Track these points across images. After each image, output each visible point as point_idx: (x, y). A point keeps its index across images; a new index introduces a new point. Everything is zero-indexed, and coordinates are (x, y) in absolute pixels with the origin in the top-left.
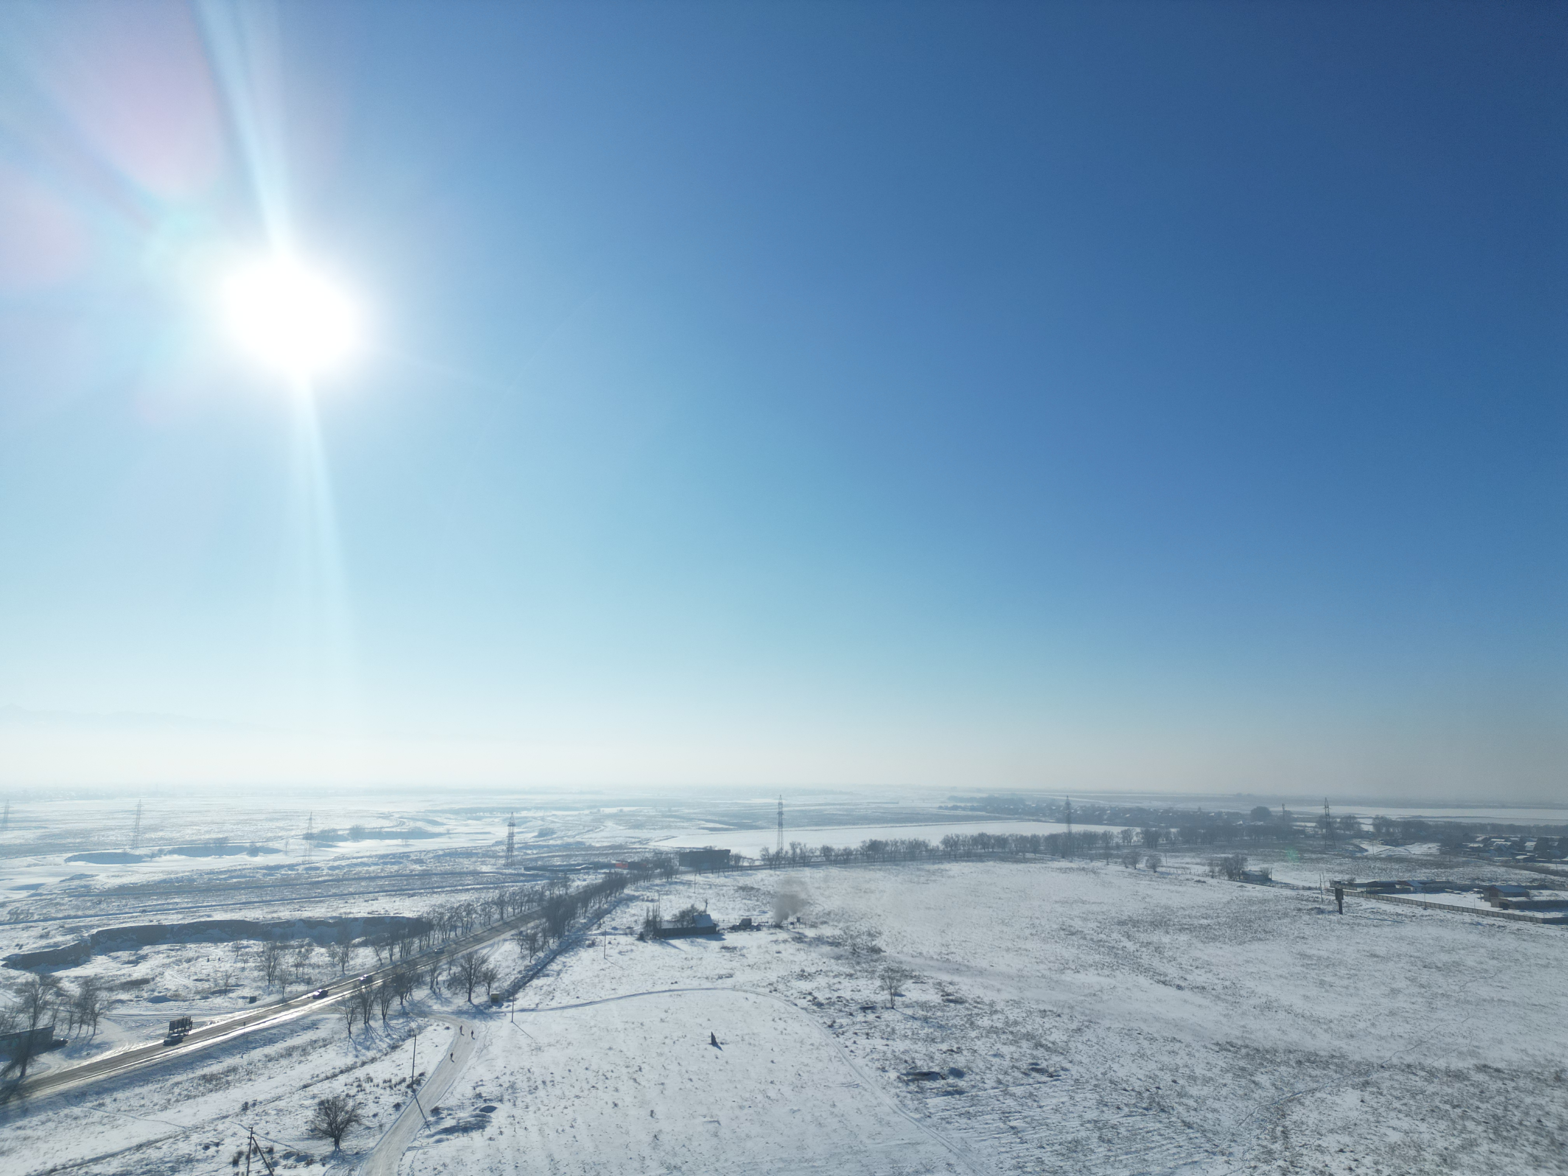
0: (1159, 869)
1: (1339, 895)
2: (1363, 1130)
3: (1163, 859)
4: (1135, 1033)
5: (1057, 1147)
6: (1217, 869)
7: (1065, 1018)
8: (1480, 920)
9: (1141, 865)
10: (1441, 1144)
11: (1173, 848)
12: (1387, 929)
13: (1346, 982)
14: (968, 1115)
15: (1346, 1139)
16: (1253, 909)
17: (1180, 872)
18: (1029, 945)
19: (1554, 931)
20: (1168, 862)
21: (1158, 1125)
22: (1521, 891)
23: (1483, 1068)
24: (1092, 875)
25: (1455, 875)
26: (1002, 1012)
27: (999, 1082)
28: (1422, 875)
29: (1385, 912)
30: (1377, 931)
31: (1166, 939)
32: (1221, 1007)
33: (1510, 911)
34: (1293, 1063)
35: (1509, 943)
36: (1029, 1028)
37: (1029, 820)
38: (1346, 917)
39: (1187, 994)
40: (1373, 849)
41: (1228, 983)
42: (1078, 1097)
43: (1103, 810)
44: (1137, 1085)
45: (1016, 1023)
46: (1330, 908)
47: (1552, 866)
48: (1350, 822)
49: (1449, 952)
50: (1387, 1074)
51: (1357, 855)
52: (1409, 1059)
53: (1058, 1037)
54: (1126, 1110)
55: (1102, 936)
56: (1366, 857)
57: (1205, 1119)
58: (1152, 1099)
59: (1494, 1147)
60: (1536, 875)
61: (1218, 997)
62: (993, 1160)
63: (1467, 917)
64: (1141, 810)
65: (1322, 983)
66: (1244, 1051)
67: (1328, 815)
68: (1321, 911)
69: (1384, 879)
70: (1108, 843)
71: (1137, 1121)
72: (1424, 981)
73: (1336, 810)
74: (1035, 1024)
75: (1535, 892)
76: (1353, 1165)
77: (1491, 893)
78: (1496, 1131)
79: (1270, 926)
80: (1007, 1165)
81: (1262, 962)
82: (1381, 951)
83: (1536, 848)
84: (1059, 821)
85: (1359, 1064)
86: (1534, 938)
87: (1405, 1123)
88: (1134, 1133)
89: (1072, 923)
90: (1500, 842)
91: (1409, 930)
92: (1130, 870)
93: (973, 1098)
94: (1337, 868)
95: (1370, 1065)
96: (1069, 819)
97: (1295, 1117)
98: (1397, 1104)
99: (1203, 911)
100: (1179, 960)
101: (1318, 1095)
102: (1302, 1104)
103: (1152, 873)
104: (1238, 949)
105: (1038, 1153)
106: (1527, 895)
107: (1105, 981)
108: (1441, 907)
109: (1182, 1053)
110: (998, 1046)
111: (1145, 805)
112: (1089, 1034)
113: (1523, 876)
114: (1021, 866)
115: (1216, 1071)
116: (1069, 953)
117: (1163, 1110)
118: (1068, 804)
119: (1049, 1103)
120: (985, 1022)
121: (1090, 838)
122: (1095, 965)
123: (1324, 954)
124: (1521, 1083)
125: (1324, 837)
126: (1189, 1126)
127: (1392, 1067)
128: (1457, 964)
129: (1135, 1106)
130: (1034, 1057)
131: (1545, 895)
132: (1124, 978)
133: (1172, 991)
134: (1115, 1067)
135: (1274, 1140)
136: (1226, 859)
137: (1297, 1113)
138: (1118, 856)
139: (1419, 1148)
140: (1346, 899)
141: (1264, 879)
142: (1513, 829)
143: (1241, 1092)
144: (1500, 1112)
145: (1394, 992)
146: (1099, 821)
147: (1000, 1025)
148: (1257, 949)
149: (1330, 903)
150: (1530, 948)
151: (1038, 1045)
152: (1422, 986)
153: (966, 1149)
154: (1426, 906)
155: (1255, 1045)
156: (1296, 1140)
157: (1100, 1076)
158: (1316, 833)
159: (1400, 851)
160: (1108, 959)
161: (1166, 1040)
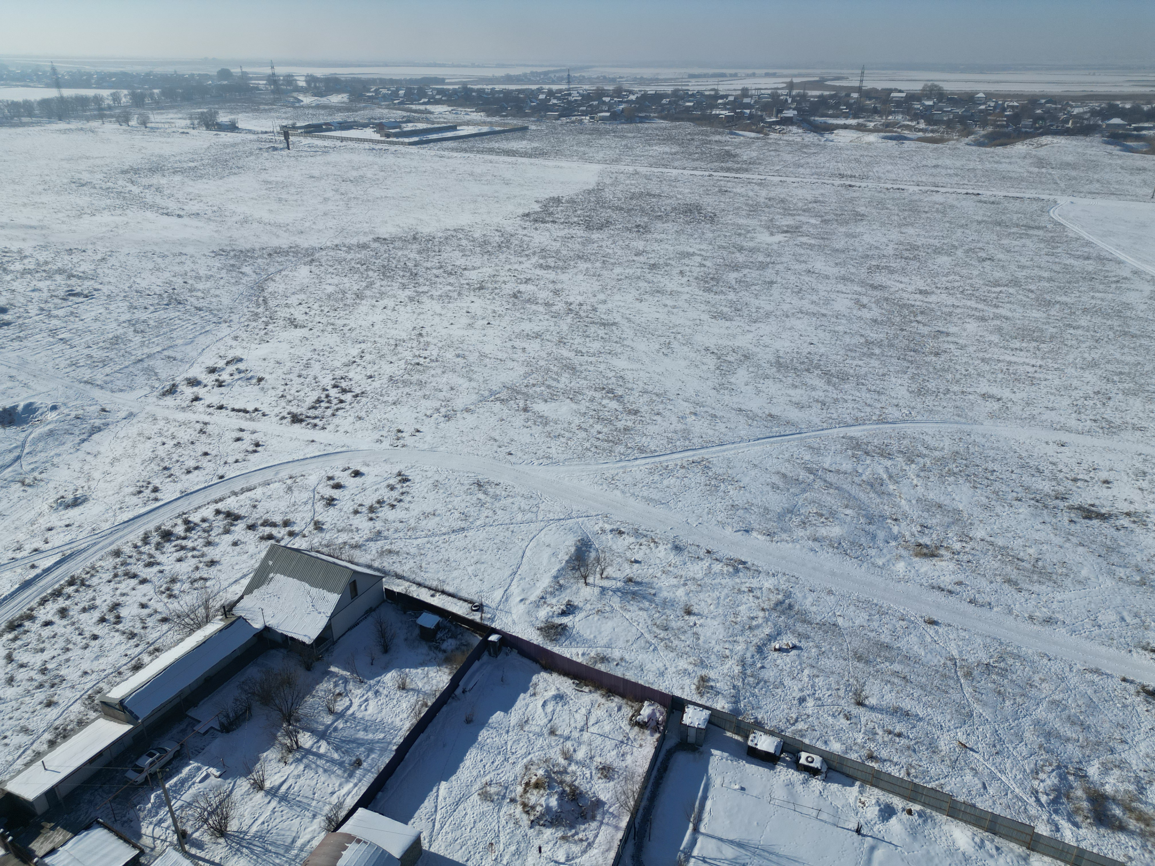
0: (149, 125)
1: (286, 135)
2: (312, 289)
3: (151, 116)
4: (150, 255)
5: (101, 344)
6: (196, 122)
7: (90, 252)
8: (374, 146)
9: (133, 123)
10: (355, 287)
11: (158, 106)
12: (319, 158)
13: (295, 197)
14: (19, 339)
15: (302, 296)
16: (228, 151)
17: (167, 126)
18: (44, 198)
19: (414, 149)
20: (156, 118)
21: (178, 313)
22: (397, 125)
23: (377, 240)
24: (91, 134)
25: (359, 116)
26: (31, 256)
27: (42, 309)
28: (339, 117)
29: (317, 146)
30: (313, 160)
31: (163, 181)
32: (212, 226)
33: (391, 139)
34: (265, 256)
35: (389, 160)
36: (60, 265)
37: (17, 86)
38: (292, 152)
39: (186, 220)
40: (307, 100)
41: (215, 208)
42: (112, 307)
43: (90, 75)
44: (158, 290)
45: (46, 263)
46: (281, 146)
47: (414, 107)
48: (289, 79)
49: (357, 170)
50: (324, 253)
51: (296, 104)
52: (337, 242)
53: (86, 267)
54: (152, 308)
55: (110, 184)
56: (302, 106)
57: (211, 303)
58: (170, 298)
59: (384, 283)
60: (405, 114)
61: (209, 219)
62: (50, 365)
63: (367, 145)
64: (124, 74)
65: (280, 200)
66: (232, 254)
67: (274, 74)
68: (275, 149)
69: (315, 122)
70: (100, 105)
71: (162, 314)
72: (343, 191)
73: (281, 71)
74: (64, 261)
75: (404, 125)
76: (307, 310)
77: (380, 127)
78: (384, 274)
79: (241, 163)
80: (62, 366)
81: (238, 190)
82: (316, 173)
83: (405, 94)
84: (48, 86)
85: (307, 249)
86: (404, 155)
87: (336, 280)
88: (160, 323)
89: (81, 176)
90: (384, 91)
91: (333, 157)
92: (125, 127)
93: (20, 326)
94: (284, 116)
95: (314, 249)
96: (58, 84)
97: (270, 290)
98: (331, 270)
99: (190, 156)
100: (177, 196)
101: (283, 273)
102: (274, 281)
103: (143, 128)
104: (220, 182)
105: (87, 351)
106: (400, 127)
107: (118, 219)
108: (351, 139)
109: (188, 262)
110: (34, 282)
111: (128, 69)
112: (112, 261)
113: (398, 114)
114: (20, 130)
115: (215, 270)
116: (83, 201)
117: (180, 303)
118: (54, 69)
119: (88, 316)
120: (18, 266)
121: (83, 101)
122: (108, 208)
123: (279, 179)
124: (396, 244)
125: (273, 92)
126: (200, 309)
127: (327, 247)
128: (362, 177)
129: (158, 304)
130: (69, 286)
131: (409, 127)
132: (134, 215)
133: (175, 219)
134: (138, 280)
135: (258, 306)
136: (202, 113)
137: (271, 287)
138: (112, 116)
139: (344, 292)
140: (291, 139)
141: (232, 127)
142: (392, 81)
143: (233, 281)
144: (386, 263)
145: (326, 200)
146: (87, 85)
147: (32, 267)
148: (233, 181)
149: (281, 142)
150: (402, 162)
151: (70, 276)
152: (342, 194)
153: (23, 363)
154: (342, 139)
155: (240, 248)
156: (271, 303)
157: (127, 289)
158: (267, 89)
159: (324, 100)
160: (118, 202)
161: (174, 255)
